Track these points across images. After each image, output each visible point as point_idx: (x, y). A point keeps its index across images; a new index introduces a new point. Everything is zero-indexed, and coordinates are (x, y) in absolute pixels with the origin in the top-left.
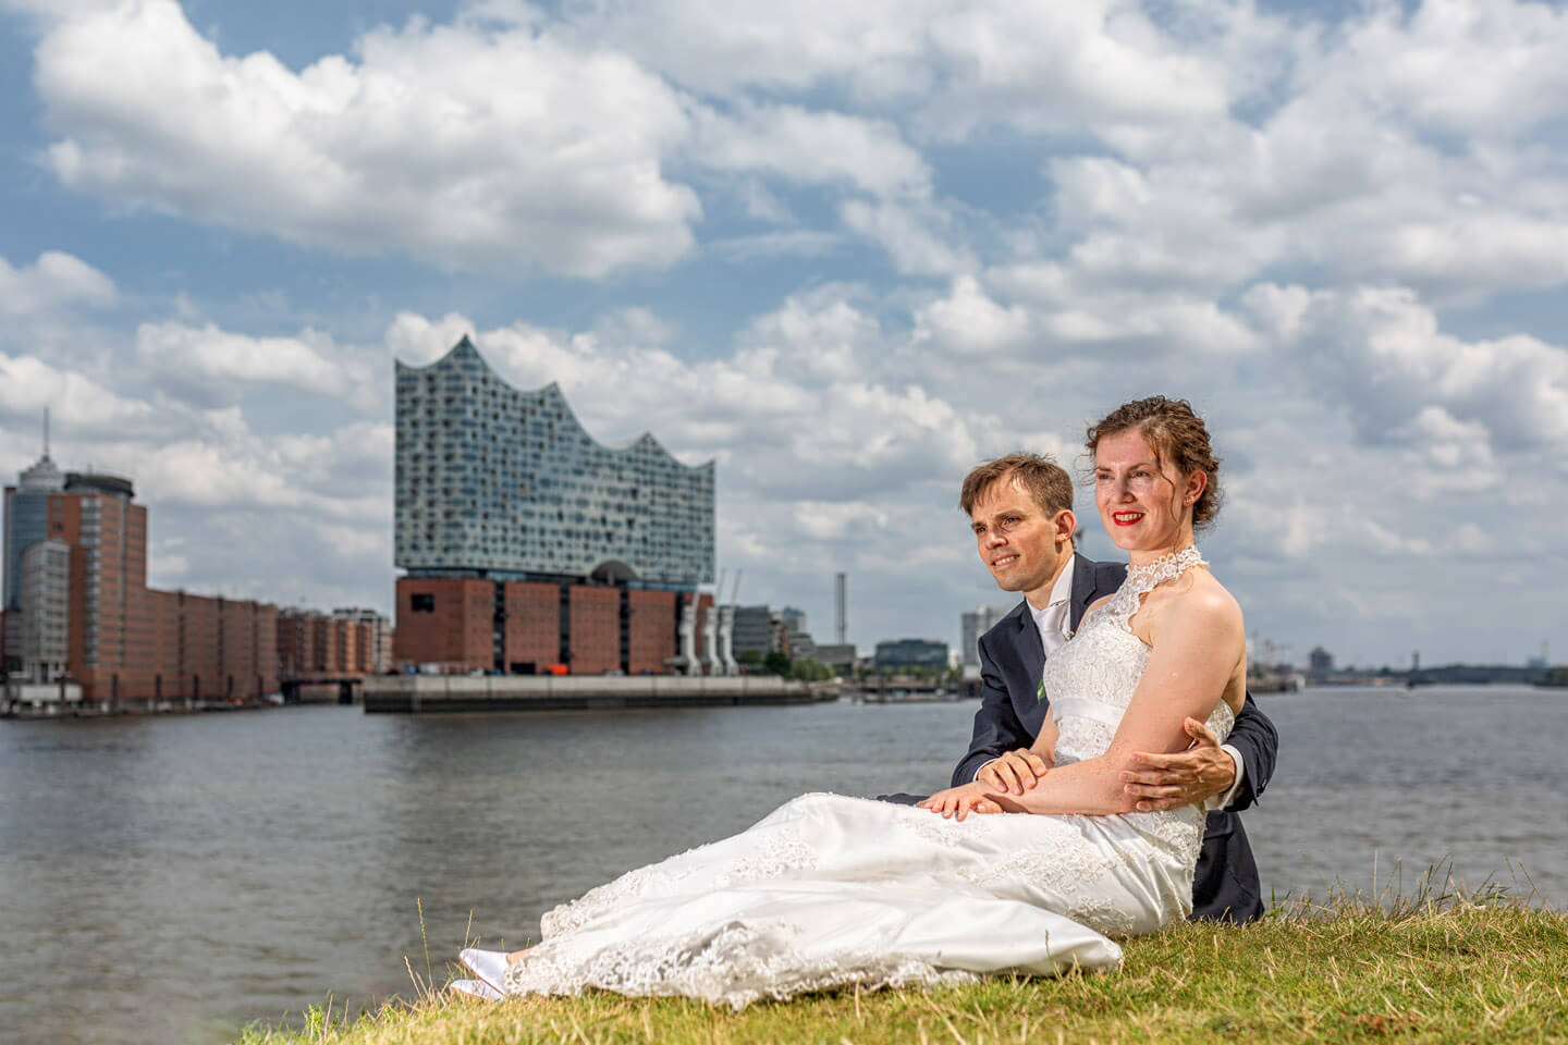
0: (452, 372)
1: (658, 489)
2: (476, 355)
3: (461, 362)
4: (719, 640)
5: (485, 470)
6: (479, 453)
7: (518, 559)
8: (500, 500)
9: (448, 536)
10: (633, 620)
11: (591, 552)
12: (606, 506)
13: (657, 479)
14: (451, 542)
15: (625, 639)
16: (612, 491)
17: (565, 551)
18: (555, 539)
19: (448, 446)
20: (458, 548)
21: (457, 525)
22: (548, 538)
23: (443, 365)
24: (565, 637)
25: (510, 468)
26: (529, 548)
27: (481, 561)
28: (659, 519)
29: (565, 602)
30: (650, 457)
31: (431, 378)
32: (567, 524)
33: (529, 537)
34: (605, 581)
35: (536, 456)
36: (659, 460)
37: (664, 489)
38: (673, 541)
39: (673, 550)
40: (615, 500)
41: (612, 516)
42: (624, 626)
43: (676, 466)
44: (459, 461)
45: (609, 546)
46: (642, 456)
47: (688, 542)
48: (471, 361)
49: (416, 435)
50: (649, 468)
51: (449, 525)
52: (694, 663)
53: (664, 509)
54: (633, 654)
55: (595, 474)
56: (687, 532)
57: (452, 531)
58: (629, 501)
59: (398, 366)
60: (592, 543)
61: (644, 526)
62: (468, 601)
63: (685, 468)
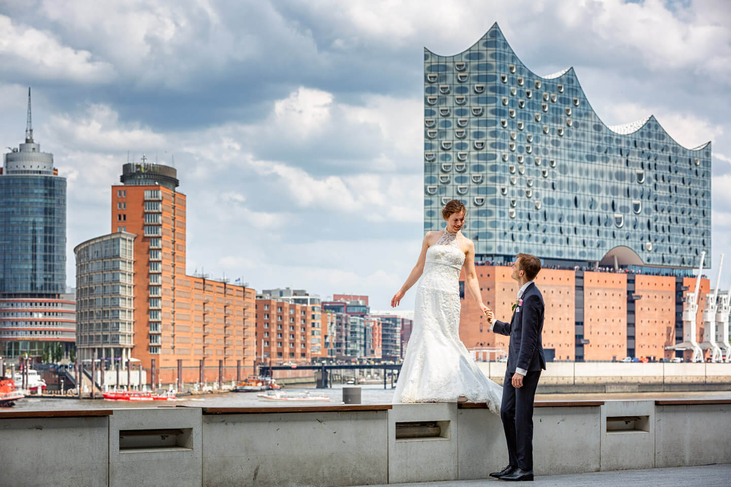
0: (482, 62)
1: (660, 173)
2: (506, 45)
3: (491, 51)
4: (719, 325)
5: (512, 159)
6: (508, 142)
7: (540, 246)
8: (524, 188)
9: (478, 224)
10: (638, 305)
11: (602, 237)
12: (615, 191)
13: (660, 163)
14: (482, 230)
15: (631, 325)
16: (620, 176)
17: (580, 237)
18: (571, 226)
19: (478, 135)
20: (489, 235)
21: (489, 213)
22: (565, 224)
23: (472, 55)
24: (579, 324)
25: (534, 157)
26: (549, 235)
27: (509, 250)
28: (661, 203)
29: (580, 288)
30: (653, 140)
31: (461, 68)
32: (582, 210)
33: (550, 223)
34: (611, 266)
35: (556, 143)
36: (661, 143)
37: (666, 173)
38: (674, 225)
39: (674, 235)
40: (623, 185)
41: (621, 201)
42: (631, 312)
43: (676, 148)
44: (489, 150)
45: (617, 232)
46: (646, 140)
47: (687, 226)
48: (500, 49)
49: (446, 124)
50: (653, 152)
51: (478, 213)
52: (697, 350)
53: (666, 193)
54: (639, 341)
55: (606, 160)
56: (686, 216)
57: (482, 219)
58: (635, 186)
59: (428, 55)
60: (602, 228)
61: (647, 211)
62: (498, 288)
63: (685, 151)
